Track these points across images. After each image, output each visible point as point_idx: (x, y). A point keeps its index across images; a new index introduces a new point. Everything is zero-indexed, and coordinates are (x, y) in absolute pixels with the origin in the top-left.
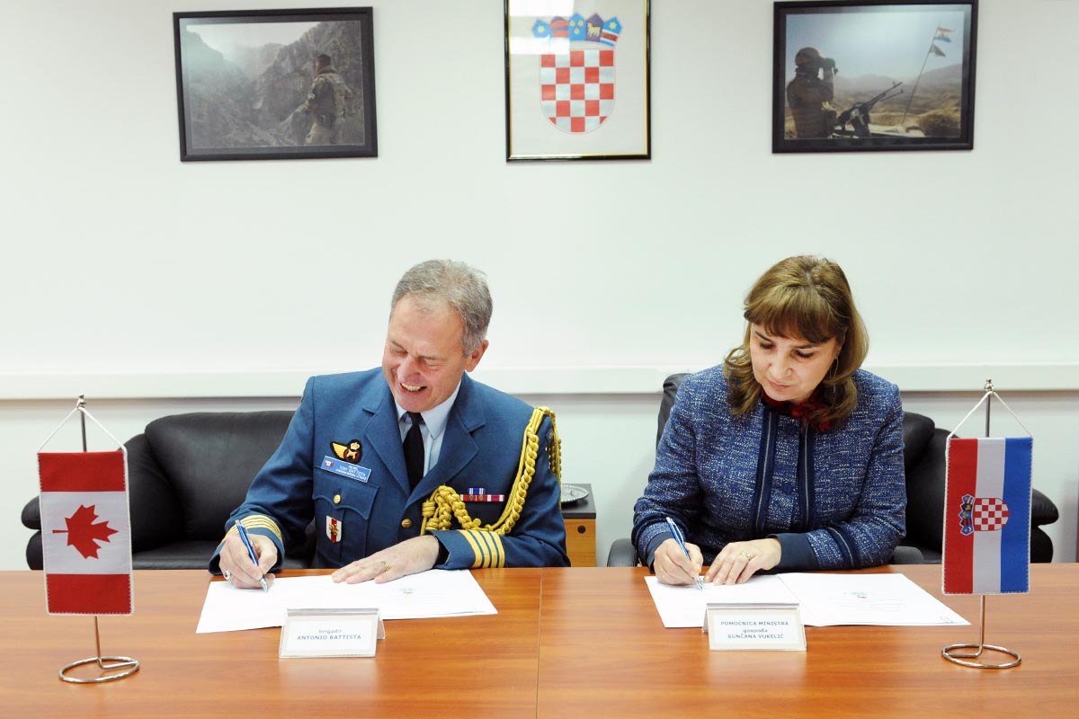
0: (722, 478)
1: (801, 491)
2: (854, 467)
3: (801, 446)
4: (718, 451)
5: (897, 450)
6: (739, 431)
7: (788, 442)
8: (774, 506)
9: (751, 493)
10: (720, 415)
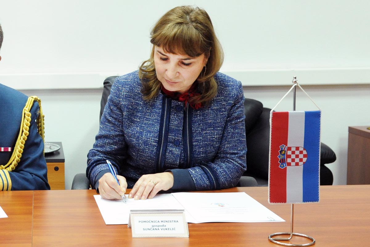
0: (138, 137)
1: (185, 145)
2: (216, 130)
3: (185, 118)
4: (136, 121)
5: (241, 119)
6: (148, 110)
7: (177, 116)
8: (169, 153)
9: (155, 146)
10: (137, 100)
